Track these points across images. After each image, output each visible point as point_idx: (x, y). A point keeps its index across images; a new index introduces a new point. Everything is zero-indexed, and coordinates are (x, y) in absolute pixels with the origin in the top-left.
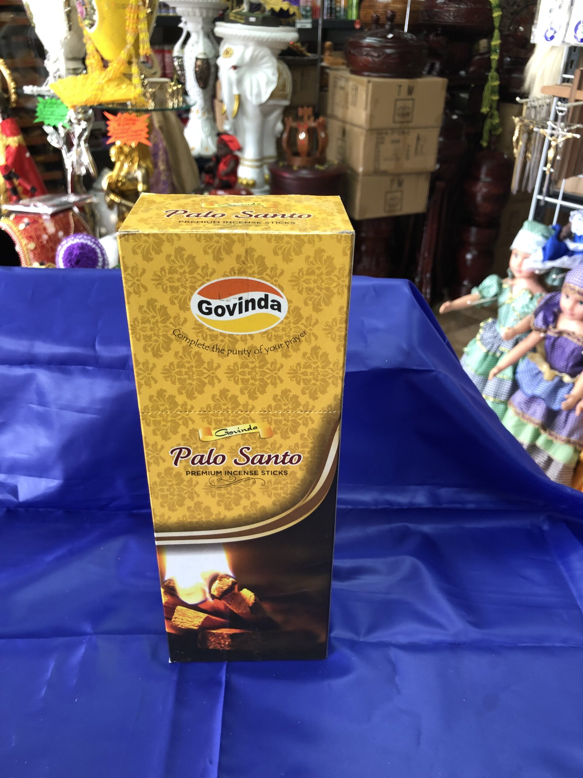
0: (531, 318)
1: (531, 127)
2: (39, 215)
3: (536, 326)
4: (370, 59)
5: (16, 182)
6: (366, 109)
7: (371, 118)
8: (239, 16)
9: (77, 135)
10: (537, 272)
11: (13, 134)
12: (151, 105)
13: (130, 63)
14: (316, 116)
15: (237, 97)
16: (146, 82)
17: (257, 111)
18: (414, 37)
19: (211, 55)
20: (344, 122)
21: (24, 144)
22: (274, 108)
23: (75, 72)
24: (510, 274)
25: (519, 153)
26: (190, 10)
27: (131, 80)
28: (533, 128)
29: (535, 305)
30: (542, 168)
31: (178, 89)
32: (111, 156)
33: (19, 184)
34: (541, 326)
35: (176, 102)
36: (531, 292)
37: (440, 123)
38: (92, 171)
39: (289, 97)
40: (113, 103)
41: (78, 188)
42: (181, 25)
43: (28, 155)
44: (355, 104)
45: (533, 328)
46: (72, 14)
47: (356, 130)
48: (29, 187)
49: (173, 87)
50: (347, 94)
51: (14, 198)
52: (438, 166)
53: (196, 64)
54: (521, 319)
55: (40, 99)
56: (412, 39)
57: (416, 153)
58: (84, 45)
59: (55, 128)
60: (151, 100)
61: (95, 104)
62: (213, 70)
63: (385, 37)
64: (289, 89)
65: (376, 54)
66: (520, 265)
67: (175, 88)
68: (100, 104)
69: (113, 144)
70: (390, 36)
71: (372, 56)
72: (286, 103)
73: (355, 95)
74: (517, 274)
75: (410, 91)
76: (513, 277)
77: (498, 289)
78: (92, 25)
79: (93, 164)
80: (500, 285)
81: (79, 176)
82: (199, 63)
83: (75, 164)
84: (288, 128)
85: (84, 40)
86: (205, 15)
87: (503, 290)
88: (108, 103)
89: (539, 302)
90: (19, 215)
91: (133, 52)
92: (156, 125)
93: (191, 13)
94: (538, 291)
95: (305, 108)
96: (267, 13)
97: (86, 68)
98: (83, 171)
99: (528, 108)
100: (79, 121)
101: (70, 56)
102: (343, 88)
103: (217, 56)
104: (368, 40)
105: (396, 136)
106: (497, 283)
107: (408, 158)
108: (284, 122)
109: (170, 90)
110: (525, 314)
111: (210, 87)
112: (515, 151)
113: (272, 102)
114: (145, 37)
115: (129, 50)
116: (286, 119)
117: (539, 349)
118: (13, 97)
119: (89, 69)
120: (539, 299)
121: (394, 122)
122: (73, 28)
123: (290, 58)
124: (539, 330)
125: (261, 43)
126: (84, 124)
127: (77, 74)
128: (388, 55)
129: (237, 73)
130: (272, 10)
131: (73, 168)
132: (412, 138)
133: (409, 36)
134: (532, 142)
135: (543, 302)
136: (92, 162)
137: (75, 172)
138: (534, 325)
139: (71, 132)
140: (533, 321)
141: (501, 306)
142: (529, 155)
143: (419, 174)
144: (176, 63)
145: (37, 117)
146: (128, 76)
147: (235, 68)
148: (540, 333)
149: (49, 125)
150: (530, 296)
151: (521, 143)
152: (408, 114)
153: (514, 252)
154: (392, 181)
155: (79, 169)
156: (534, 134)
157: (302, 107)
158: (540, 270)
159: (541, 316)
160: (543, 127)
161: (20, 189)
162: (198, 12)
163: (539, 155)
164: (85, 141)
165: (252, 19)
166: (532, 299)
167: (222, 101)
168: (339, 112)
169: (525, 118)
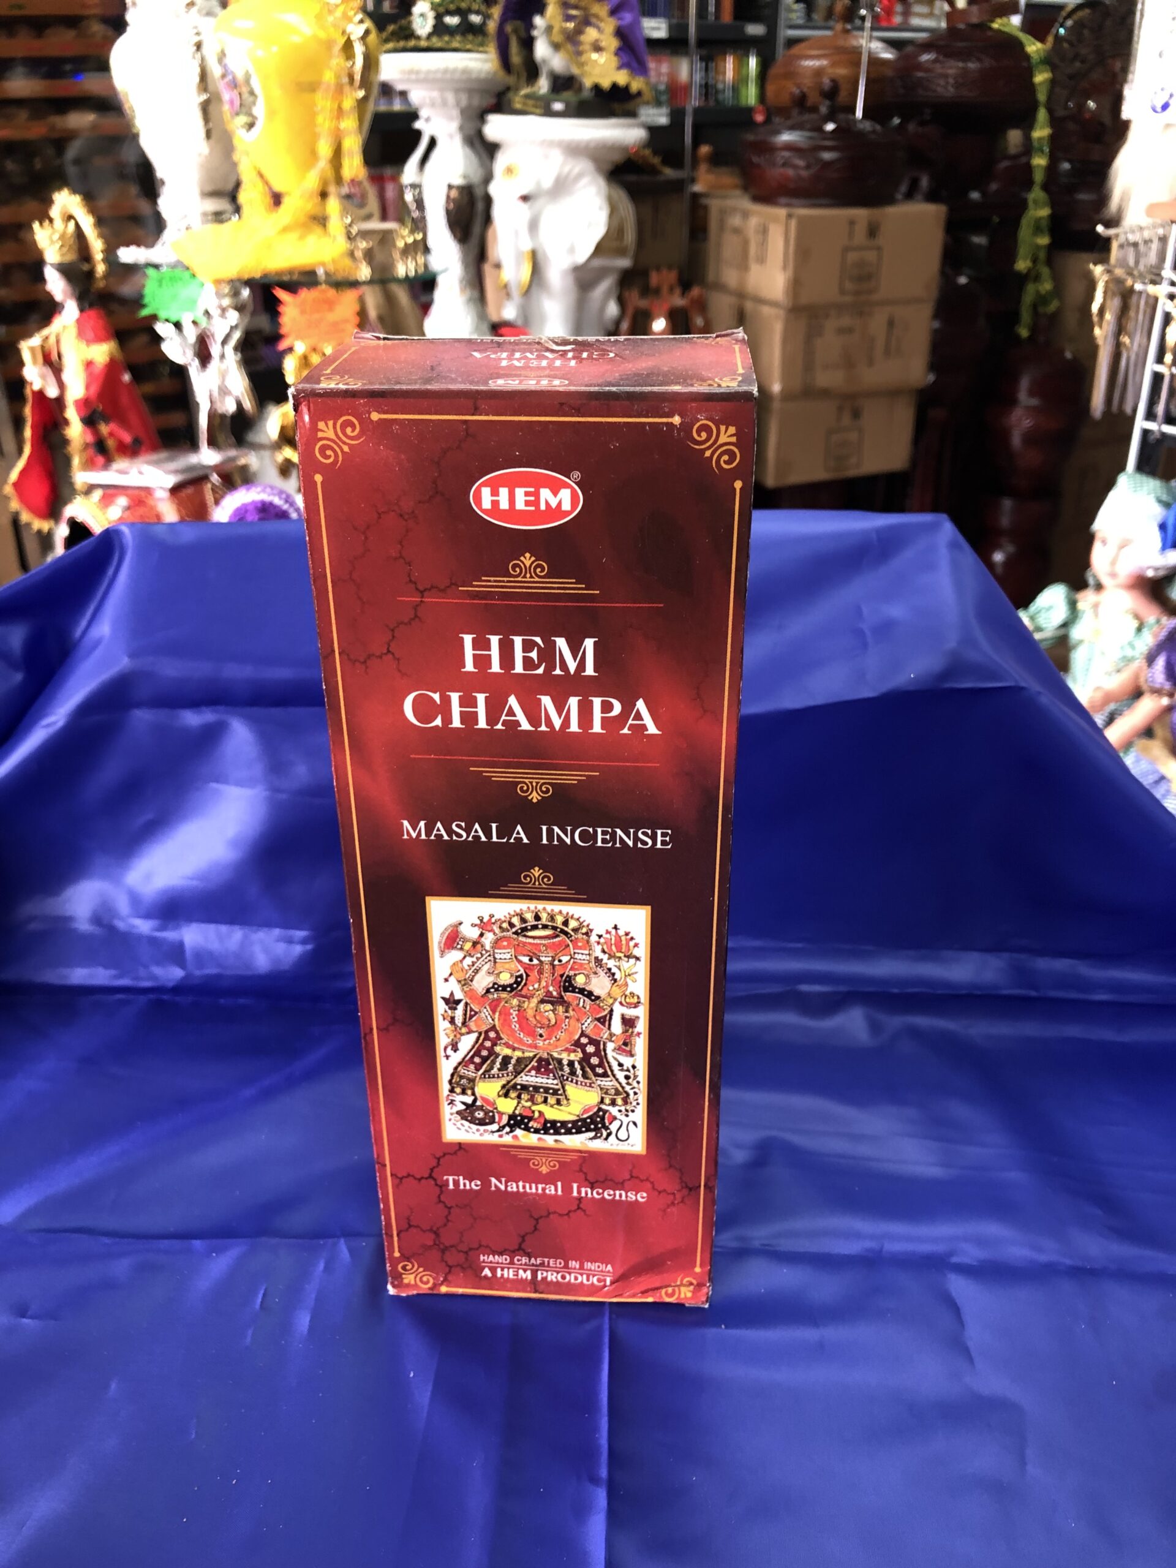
0: (1140, 668)
1: (1129, 282)
2: (148, 491)
3: (1151, 684)
4: (790, 172)
5: (104, 429)
6: (785, 268)
7: (796, 285)
8: (531, 102)
9: (219, 338)
10: (1150, 574)
11: (98, 339)
12: (364, 272)
13: (324, 195)
14: (685, 285)
15: (531, 255)
16: (354, 230)
17: (570, 281)
18: (878, 127)
19: (476, 177)
20: (741, 295)
21: (118, 355)
22: (602, 273)
23: (218, 217)
24: (1091, 581)
25: (1106, 338)
26: (435, 94)
27: (324, 226)
28: (1133, 286)
29: (1148, 640)
30: (1151, 366)
31: (415, 241)
32: (285, 373)
33: (111, 434)
34: (1161, 683)
35: (412, 266)
36: (1137, 616)
37: (934, 293)
38: (248, 405)
39: (632, 253)
40: (291, 272)
41: (221, 438)
42: (418, 125)
43: (127, 377)
44: (762, 260)
45: (1145, 687)
46: (212, 108)
47: (766, 310)
48: (127, 438)
49: (405, 237)
50: (746, 243)
51: (100, 460)
52: (931, 378)
53: (448, 197)
54: (1118, 671)
55: (151, 272)
56: (874, 132)
57: (887, 352)
58: (234, 165)
59: (178, 325)
60: (364, 263)
61: (257, 275)
62: (480, 206)
63: (820, 129)
64: (630, 237)
65: (801, 163)
66: (1113, 563)
67: (410, 240)
68: (265, 276)
69: (290, 349)
70: (830, 127)
71: (795, 167)
72: (625, 263)
73: (763, 243)
74: (1105, 580)
75: (873, 231)
76: (1099, 587)
77: (1069, 613)
78: (251, 125)
79: (250, 393)
80: (1073, 604)
81: (223, 416)
82: (454, 194)
83: (216, 394)
84: (630, 312)
85: (236, 157)
86: (464, 102)
87: (1080, 615)
88: (279, 273)
89: (1155, 635)
90: (110, 491)
91: (330, 174)
92: (372, 313)
93: (439, 101)
94: (1152, 614)
95: (665, 272)
96: (586, 94)
97: (238, 210)
98: (230, 407)
99: (1121, 246)
100: (224, 310)
101: (209, 188)
102: (737, 231)
103: (488, 178)
104: (786, 137)
105: (846, 321)
106: (1066, 600)
107: (871, 362)
108: (621, 301)
109: (400, 244)
110: (1128, 660)
111: (474, 240)
112: (1097, 331)
113: (598, 262)
114: (353, 144)
115: (323, 171)
116: (626, 294)
117: (1159, 731)
118: (101, 269)
119: (245, 210)
120: (1155, 628)
121: (842, 292)
122: (214, 134)
123: (632, 178)
124: (1157, 692)
125: (574, 150)
126: (233, 317)
127: (221, 221)
128: (827, 165)
129: (530, 208)
130: (597, 88)
131: (211, 402)
132: (877, 324)
133: (868, 126)
134: (1132, 313)
135: (1164, 634)
136: (248, 389)
137: (216, 410)
138: (1146, 681)
139: (209, 334)
140: (1145, 674)
141: (1074, 647)
142: (1126, 340)
143: (893, 393)
144: (409, 197)
145: (143, 306)
146: (321, 220)
147: (525, 198)
148: (1161, 698)
149: (167, 320)
150: (1135, 624)
151: (1108, 316)
152: (869, 277)
153: (1099, 536)
154: (840, 409)
155: (222, 402)
156: (1134, 299)
157: (658, 269)
158: (1156, 569)
159: (1161, 662)
160: (1154, 282)
161: (111, 443)
162: (450, 97)
163: (1145, 340)
164: (236, 349)
165: (558, 106)
166: (1139, 629)
167: (498, 266)
168: (730, 277)
169: (1115, 266)
